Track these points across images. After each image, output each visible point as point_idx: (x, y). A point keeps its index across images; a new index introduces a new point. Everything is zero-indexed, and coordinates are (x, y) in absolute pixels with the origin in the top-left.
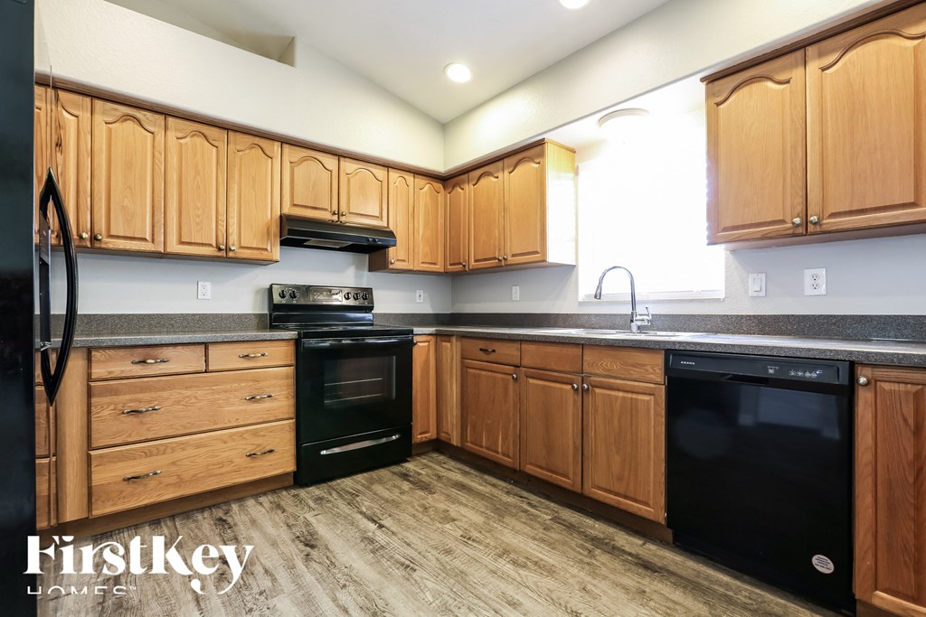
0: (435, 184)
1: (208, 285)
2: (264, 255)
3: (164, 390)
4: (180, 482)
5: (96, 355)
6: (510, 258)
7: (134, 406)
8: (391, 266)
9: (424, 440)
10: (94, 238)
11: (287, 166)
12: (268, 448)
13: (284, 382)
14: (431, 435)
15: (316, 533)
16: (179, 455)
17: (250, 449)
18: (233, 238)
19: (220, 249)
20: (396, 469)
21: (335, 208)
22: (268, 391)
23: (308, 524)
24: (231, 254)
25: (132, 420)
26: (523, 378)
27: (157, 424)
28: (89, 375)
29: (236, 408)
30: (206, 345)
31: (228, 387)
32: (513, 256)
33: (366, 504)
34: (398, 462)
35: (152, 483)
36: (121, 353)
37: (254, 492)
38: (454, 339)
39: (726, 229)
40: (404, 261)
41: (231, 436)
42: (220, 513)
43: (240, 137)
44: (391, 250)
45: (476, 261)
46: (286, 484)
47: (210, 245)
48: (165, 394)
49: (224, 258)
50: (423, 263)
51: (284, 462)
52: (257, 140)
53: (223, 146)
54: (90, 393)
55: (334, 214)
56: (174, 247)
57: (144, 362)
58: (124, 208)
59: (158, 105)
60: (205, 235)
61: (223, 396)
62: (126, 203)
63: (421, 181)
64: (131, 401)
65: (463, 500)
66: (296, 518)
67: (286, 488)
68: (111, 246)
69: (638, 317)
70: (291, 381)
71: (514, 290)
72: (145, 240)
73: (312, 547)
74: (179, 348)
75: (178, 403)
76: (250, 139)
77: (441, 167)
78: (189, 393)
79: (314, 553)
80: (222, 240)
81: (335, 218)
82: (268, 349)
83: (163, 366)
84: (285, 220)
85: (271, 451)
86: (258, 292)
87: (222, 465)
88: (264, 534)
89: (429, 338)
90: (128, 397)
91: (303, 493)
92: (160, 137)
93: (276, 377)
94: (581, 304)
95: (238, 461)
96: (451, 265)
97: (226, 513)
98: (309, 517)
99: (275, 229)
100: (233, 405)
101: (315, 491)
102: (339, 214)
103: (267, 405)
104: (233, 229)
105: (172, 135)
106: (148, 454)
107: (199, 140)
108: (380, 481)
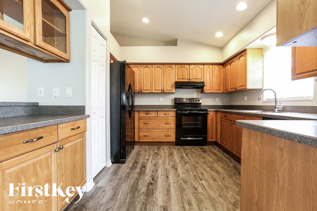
0: (219, 66)
1: (162, 98)
2: (171, 92)
3: (150, 120)
4: (153, 138)
5: (140, 112)
6: (238, 88)
7: (145, 122)
8: (205, 92)
9: (211, 141)
10: (141, 91)
11: (176, 70)
12: (169, 135)
13: (173, 121)
14: (214, 140)
15: (173, 153)
16: (152, 133)
17: (166, 135)
18: (165, 88)
19: (162, 91)
20: (201, 147)
21: (188, 78)
22: (170, 122)
23: (173, 152)
24: (164, 92)
25: (145, 125)
26: (232, 125)
27: (149, 126)
28: (139, 116)
29: (163, 125)
30: (157, 111)
31: (161, 120)
32: (239, 87)
33: (187, 151)
34: (203, 145)
35: (148, 137)
36: (144, 112)
37: (167, 144)
38: (219, 113)
39: (297, 74)
40: (209, 90)
41: (162, 131)
42: (159, 146)
43: (166, 65)
44: (205, 87)
45: (230, 89)
46: (174, 144)
47: (160, 90)
48: (150, 121)
49: (163, 93)
50: (215, 90)
51: (173, 139)
52: (170, 65)
53: (162, 68)
54: (139, 119)
55: (188, 80)
56: (154, 91)
57: (147, 114)
58: (145, 84)
59: (151, 63)
60: (159, 88)
61: (161, 122)
62: (146, 83)
63: (214, 66)
64: (145, 121)
65: (212, 156)
66: (171, 150)
67: (173, 145)
68: (143, 92)
69: (278, 107)
70: (175, 121)
71: (245, 98)
72: (149, 90)
73: (171, 155)
74: (153, 112)
75: (152, 123)
76: (168, 65)
77: (221, 61)
78: (154, 121)
79: (171, 156)
80: (163, 89)
81: (189, 81)
82: (170, 113)
83: (150, 115)
84: (176, 83)
85: (170, 136)
86: (172, 100)
87: (160, 137)
88: (164, 151)
89: (214, 112)
90: (144, 120)
91: (176, 147)
92: (151, 69)
93: (171, 119)
94: (264, 102)
95: (163, 136)
96: (225, 90)
97: (160, 147)
98: (174, 151)
99: (174, 85)
100: (162, 124)
101: (179, 147)
102: (190, 79)
103: (169, 125)
104: (165, 86)
105: (153, 68)
106: (148, 132)
107: (158, 68)
108: (195, 148)
